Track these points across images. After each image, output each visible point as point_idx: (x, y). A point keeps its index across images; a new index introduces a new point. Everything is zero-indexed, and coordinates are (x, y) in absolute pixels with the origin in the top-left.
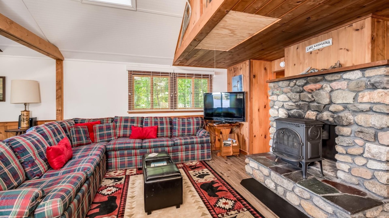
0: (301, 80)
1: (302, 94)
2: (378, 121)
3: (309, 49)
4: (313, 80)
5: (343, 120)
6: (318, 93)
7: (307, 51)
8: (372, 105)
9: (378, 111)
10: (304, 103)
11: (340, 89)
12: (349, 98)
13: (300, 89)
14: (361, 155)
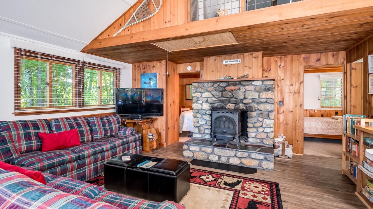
0: (224, 83)
1: (223, 92)
2: (270, 107)
3: (225, 62)
4: (233, 83)
5: (253, 108)
6: (237, 92)
7: (223, 64)
8: (267, 99)
9: (270, 102)
10: (226, 98)
11: (251, 90)
12: (255, 95)
13: (222, 89)
14: (261, 126)
